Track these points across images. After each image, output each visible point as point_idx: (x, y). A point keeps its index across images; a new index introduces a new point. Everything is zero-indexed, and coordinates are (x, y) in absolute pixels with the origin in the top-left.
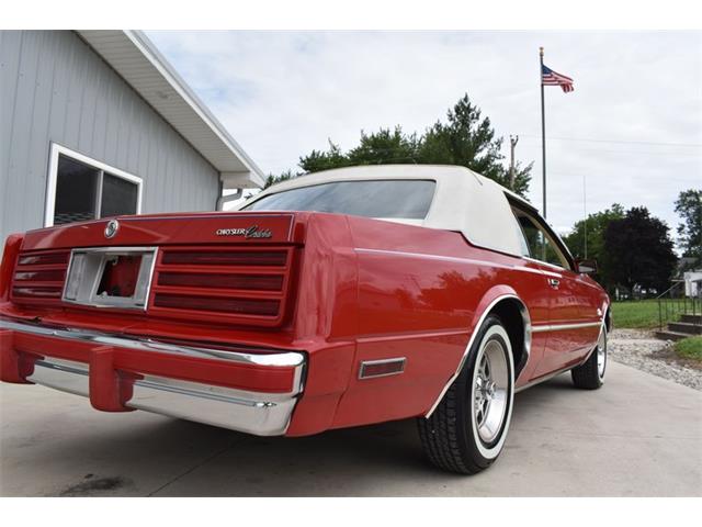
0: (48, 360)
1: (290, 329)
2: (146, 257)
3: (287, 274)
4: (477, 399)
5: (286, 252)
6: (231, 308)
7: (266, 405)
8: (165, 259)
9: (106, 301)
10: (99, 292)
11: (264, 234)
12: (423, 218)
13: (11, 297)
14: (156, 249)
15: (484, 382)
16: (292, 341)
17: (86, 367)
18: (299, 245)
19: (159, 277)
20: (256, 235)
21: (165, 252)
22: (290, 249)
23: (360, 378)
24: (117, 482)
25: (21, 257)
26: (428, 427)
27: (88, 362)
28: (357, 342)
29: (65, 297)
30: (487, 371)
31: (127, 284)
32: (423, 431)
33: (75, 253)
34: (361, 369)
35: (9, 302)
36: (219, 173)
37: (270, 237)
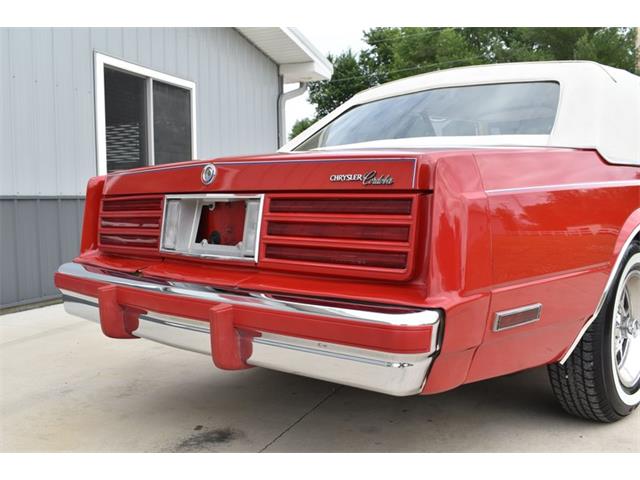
0: (151, 314)
1: (420, 283)
2: (250, 205)
4: (617, 337)
5: (411, 199)
6: (353, 260)
7: (402, 365)
8: (274, 205)
9: (209, 250)
10: (198, 240)
11: (384, 181)
12: (549, 133)
13: (99, 244)
14: (262, 196)
15: (624, 319)
16: (426, 297)
17: (206, 326)
18: (426, 192)
19: (269, 226)
20: (376, 181)
21: (273, 200)
22: (415, 196)
23: (495, 330)
24: (229, 434)
25: (105, 202)
26: (561, 372)
27: (207, 320)
28: (491, 293)
29: (163, 247)
30: (626, 306)
31: (227, 230)
32: (555, 376)
33: (169, 200)
34: (497, 320)
35: (97, 250)
36: (278, 66)
37: (392, 184)
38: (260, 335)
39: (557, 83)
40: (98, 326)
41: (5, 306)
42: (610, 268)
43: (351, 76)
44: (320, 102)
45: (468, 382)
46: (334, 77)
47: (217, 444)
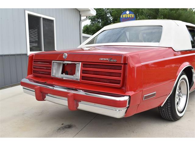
0: (49, 95)
1: (124, 88)
2: (77, 65)
3: (122, 73)
4: (177, 98)
5: (121, 66)
6: (106, 82)
8: (84, 65)
9: (65, 77)
10: (62, 73)
11: (114, 61)
12: (159, 42)
13: (33, 73)
14: (81, 63)
15: (179, 93)
17: (67, 99)
18: (125, 64)
19: (82, 71)
20: (112, 61)
21: (83, 64)
22: (122, 65)
23: (144, 100)
24: (71, 126)
25: (34, 61)
26: (162, 108)
27: (66, 97)
28: (143, 91)
29: (52, 75)
30: (180, 89)
31: (70, 71)
32: (160, 109)
33: (53, 62)
34: (144, 97)
35: (32, 75)
36: (80, 12)
37: (116, 62)
38: (81, 102)
39: (162, 26)
40: (35, 97)
41: (1, 87)
42: (175, 80)
43: (101, 11)
44: (91, 19)
45: (137, 113)
46: (96, 14)
47: (68, 129)
